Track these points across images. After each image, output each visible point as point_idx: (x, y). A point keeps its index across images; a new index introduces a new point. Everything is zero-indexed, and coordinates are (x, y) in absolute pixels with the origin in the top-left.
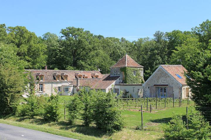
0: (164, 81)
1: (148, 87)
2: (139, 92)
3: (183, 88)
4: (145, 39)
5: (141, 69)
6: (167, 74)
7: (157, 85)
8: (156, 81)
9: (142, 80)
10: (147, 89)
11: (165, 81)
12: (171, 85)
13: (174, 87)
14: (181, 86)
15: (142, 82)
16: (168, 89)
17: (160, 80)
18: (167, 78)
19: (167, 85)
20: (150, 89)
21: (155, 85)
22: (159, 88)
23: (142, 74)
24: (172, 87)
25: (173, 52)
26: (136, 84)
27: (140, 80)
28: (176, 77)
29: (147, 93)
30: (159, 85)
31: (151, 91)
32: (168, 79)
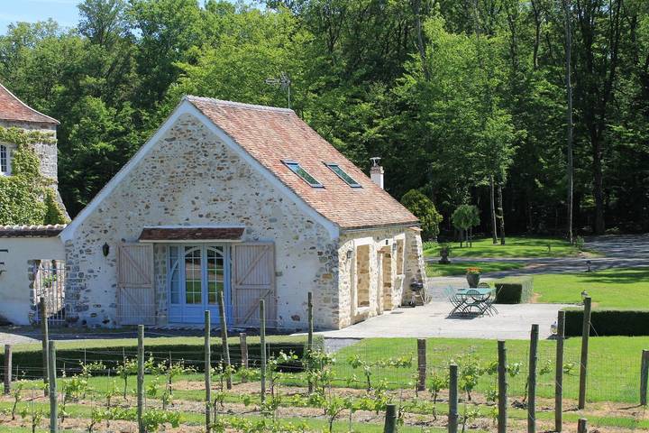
0: (214, 209)
1: (97, 248)
2: (39, 281)
3: (342, 251)
4: (37, 26)
5: (44, 132)
6: (234, 159)
7: (167, 233)
8: (155, 204)
9: (49, 201)
10: (95, 261)
11: (222, 207)
12: (258, 228)
13: (279, 244)
14: (333, 234)
15: (52, 216)
16: (239, 258)
17: (185, 199)
18: (232, 183)
19: (236, 233)
20: (118, 262)
21: (147, 234)
22: (173, 249)
23: (48, 163)
24: (272, 247)
25: (182, 71)
26: (16, 227)
27: (40, 201)
28: (291, 178)
29: (91, 283)
30: (179, 234)
31: (119, 269)
32: (240, 190)
